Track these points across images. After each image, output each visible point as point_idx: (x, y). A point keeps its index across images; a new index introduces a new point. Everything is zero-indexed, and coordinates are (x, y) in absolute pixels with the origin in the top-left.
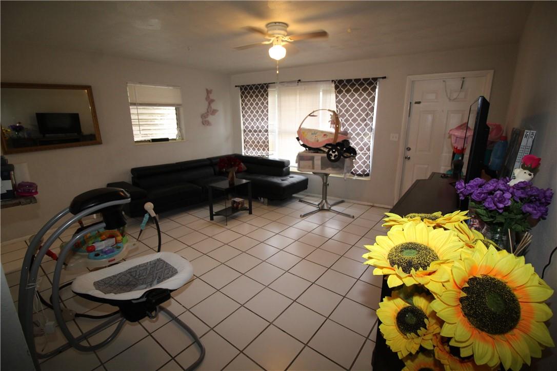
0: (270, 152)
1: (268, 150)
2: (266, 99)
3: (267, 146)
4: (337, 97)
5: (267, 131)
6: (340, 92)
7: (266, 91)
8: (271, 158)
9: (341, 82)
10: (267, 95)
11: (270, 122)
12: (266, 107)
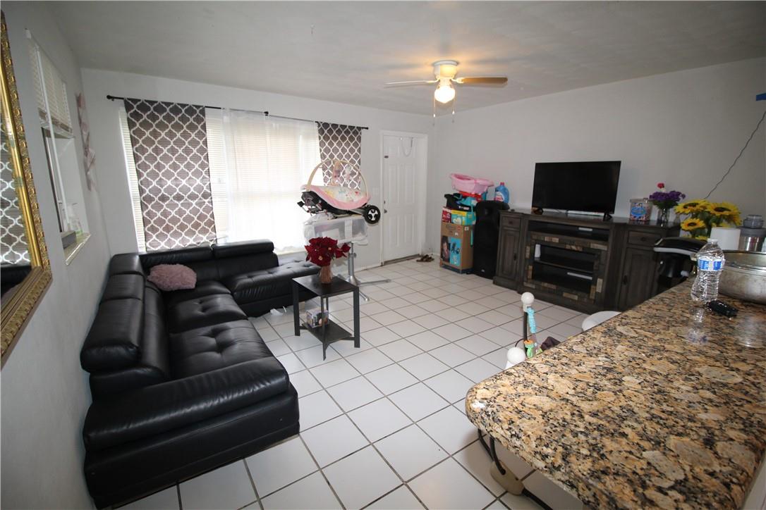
0: (219, 234)
1: (214, 230)
2: (202, 135)
3: (211, 223)
4: (322, 144)
5: (206, 195)
6: (326, 138)
7: (199, 120)
8: (221, 243)
9: (326, 125)
10: (204, 127)
11: (214, 179)
12: (203, 150)
